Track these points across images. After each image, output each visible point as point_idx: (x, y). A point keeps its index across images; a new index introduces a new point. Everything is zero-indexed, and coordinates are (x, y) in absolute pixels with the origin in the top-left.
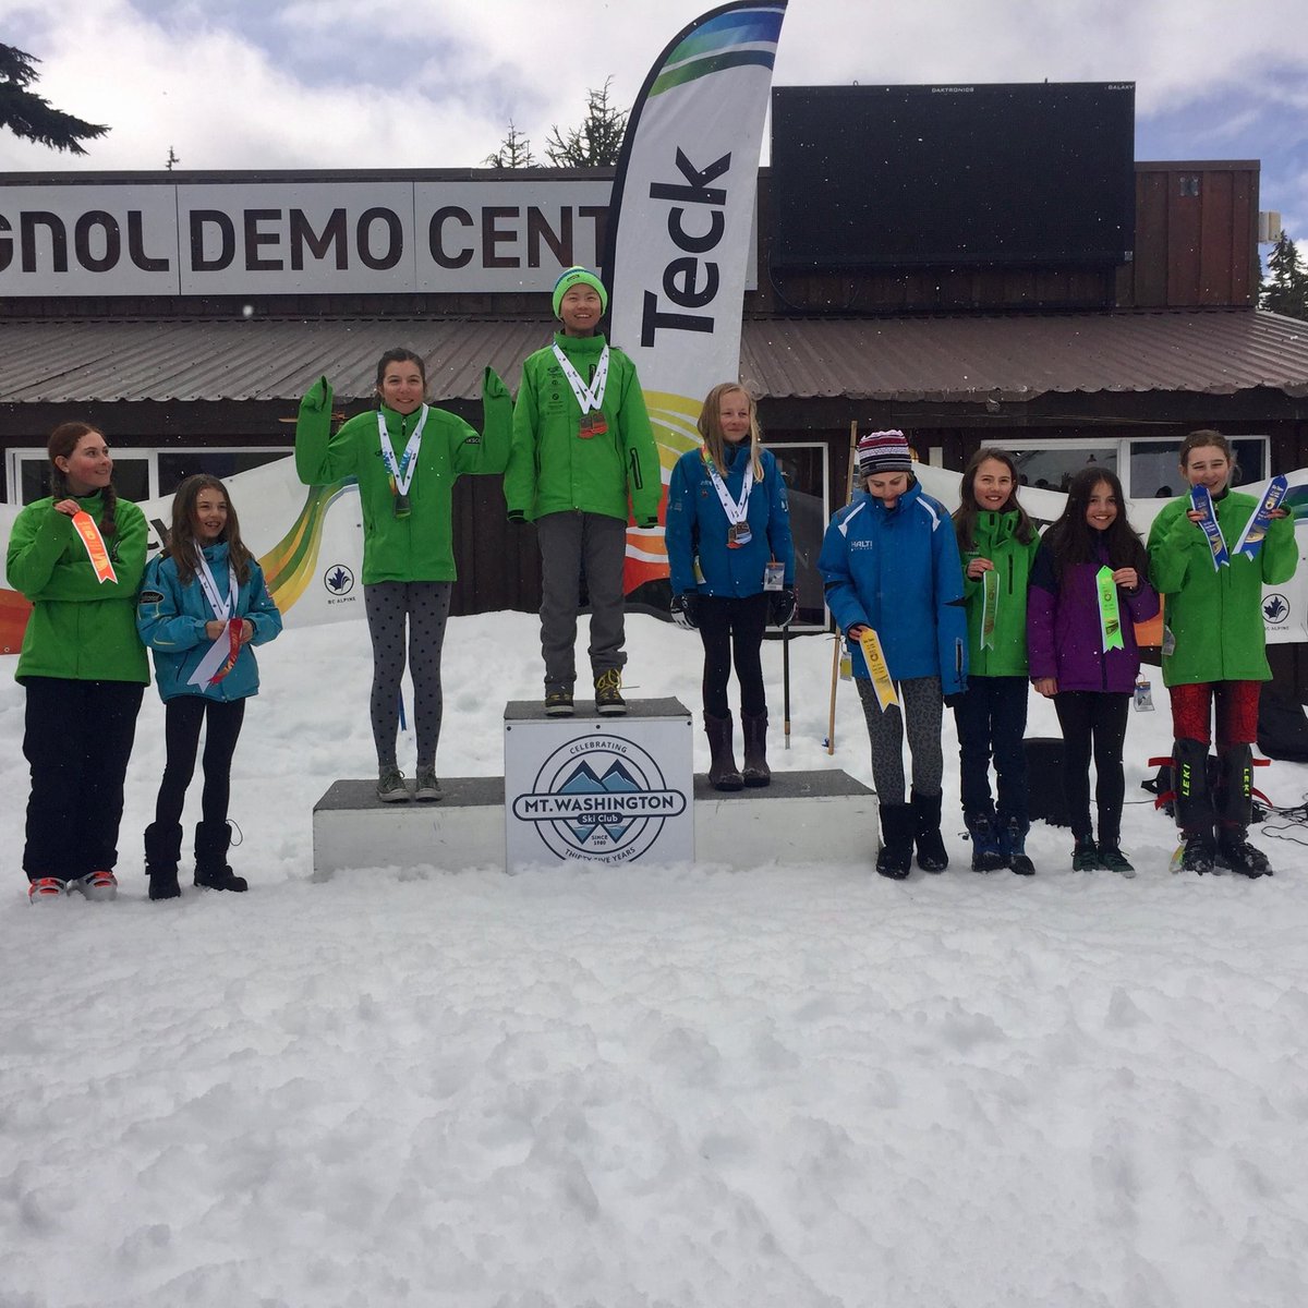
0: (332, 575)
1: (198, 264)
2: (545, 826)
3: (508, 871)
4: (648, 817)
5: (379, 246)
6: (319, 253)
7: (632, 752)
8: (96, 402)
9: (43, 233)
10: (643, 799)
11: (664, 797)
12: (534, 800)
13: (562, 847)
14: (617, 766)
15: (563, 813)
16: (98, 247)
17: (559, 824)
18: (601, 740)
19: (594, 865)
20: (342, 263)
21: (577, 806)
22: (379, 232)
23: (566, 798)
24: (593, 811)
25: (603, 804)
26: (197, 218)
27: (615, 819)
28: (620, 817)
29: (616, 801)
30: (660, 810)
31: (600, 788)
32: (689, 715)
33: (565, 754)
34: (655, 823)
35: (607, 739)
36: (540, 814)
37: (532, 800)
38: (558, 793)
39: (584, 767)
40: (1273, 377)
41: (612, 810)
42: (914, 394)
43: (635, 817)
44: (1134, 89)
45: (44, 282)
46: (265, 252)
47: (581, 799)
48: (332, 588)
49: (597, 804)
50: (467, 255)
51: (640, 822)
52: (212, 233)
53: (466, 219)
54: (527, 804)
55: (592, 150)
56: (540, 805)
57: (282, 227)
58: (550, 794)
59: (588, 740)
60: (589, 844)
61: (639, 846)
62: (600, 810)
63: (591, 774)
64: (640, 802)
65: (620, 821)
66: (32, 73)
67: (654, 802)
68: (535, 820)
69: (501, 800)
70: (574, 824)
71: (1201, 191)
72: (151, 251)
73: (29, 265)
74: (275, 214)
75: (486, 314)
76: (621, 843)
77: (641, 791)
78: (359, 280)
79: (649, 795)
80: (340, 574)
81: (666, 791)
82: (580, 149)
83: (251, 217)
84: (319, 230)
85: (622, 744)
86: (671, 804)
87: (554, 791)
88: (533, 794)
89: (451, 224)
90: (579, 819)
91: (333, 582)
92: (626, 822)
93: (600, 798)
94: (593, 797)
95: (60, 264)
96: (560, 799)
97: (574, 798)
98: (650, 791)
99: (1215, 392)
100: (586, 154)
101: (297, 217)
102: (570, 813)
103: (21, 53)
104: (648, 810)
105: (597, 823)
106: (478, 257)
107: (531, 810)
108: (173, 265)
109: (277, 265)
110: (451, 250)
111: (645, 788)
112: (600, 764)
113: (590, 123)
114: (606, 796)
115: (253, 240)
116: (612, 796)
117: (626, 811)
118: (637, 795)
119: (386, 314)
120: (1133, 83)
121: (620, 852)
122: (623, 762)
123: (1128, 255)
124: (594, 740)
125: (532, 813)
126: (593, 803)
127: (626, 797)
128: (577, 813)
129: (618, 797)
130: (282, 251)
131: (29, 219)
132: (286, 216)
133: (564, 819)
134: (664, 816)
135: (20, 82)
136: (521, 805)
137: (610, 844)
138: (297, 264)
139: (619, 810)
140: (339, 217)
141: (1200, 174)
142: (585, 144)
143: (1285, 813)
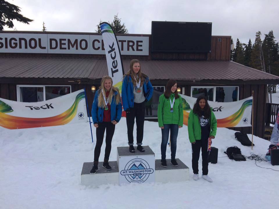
0: (80, 114)
1: (51, 48)
2: (127, 176)
3: (119, 185)
4: (146, 174)
5: (84, 46)
6: (73, 46)
7: (144, 162)
8: (34, 78)
9: (23, 42)
10: (145, 170)
11: (149, 170)
12: (125, 171)
13: (130, 180)
14: (141, 164)
15: (130, 173)
16: (33, 45)
17: (129, 176)
18: (137, 159)
19: (136, 183)
20: (77, 49)
21: (133, 172)
22: (84, 43)
23: (131, 171)
24: (136, 173)
25: (138, 172)
26: (51, 40)
27: (140, 174)
28: (141, 174)
29: (140, 171)
30: (149, 172)
31: (137, 169)
32: (154, 154)
33: (131, 162)
34: (148, 175)
35: (139, 159)
36: (126, 174)
37: (124, 171)
38: (129, 170)
39: (134, 165)
40: (241, 77)
41: (140, 173)
42: (181, 79)
43: (144, 174)
44: (212, 24)
45: (23, 50)
46: (63, 46)
47: (134, 171)
48: (80, 117)
49: (137, 172)
50: (99, 48)
51: (145, 175)
52: (54, 43)
53: (99, 42)
54: (123, 172)
55: (115, 25)
56: (126, 172)
57: (66, 42)
58: (128, 170)
59: (135, 160)
60: (135, 179)
61: (144, 179)
62: (137, 173)
63: (136, 166)
64: (145, 171)
65: (141, 175)
66: (20, 11)
67: (148, 171)
68: (125, 175)
69: (118, 171)
70: (132, 176)
71: (222, 41)
72: (42, 46)
73: (20, 47)
74: (65, 40)
75: (102, 58)
76: (141, 179)
77: (145, 169)
78: (80, 52)
79: (147, 170)
80: (81, 114)
81: (150, 169)
82: (113, 25)
83: (61, 40)
84: (73, 43)
85: (142, 160)
86: (151, 171)
87: (129, 169)
88: (125, 170)
89: (96, 43)
90: (133, 175)
91: (80, 116)
92: (142, 175)
93: (137, 170)
94: (136, 170)
95: (26, 47)
96: (130, 171)
97: (132, 171)
98: (147, 169)
99: (231, 80)
100: (114, 26)
101: (69, 40)
102: (132, 174)
103: (18, 7)
104: (146, 173)
105: (137, 175)
106: (101, 48)
107: (124, 173)
108: (47, 48)
109: (65, 49)
110: (96, 47)
111: (146, 168)
112: (137, 164)
113: (115, 21)
114: (139, 170)
115: (61, 44)
116: (140, 170)
117: (142, 173)
118: (144, 170)
119: (85, 57)
120: (212, 23)
121: (141, 181)
122: (142, 163)
123: (210, 51)
124: (136, 159)
125: (124, 174)
126: (136, 171)
127: (142, 170)
128: (133, 173)
129: (141, 170)
130: (66, 46)
131: (20, 39)
132: (67, 40)
133: (130, 175)
134: (149, 174)
135: (18, 12)
136: (122, 173)
137: (139, 179)
138: (69, 48)
139: (141, 172)
140: (76, 40)
141: (222, 38)
142: (114, 24)
143: (249, 158)
